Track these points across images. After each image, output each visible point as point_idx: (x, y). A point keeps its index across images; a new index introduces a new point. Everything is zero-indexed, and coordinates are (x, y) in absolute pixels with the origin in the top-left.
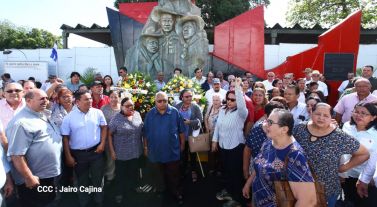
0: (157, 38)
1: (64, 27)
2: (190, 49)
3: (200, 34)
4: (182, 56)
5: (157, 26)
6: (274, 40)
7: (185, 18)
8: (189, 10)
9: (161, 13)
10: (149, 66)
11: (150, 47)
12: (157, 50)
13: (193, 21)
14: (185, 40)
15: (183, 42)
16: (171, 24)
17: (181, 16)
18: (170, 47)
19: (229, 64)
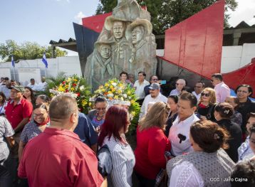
0: (110, 45)
1: (52, 42)
2: (138, 54)
3: (147, 38)
4: (131, 61)
5: (110, 34)
6: (236, 41)
7: (134, 23)
8: (139, 16)
9: (113, 21)
10: (103, 70)
11: (103, 53)
12: (109, 56)
13: (141, 25)
14: (134, 45)
15: (131, 47)
16: (121, 31)
17: (131, 22)
18: (121, 53)
19: (180, 67)
